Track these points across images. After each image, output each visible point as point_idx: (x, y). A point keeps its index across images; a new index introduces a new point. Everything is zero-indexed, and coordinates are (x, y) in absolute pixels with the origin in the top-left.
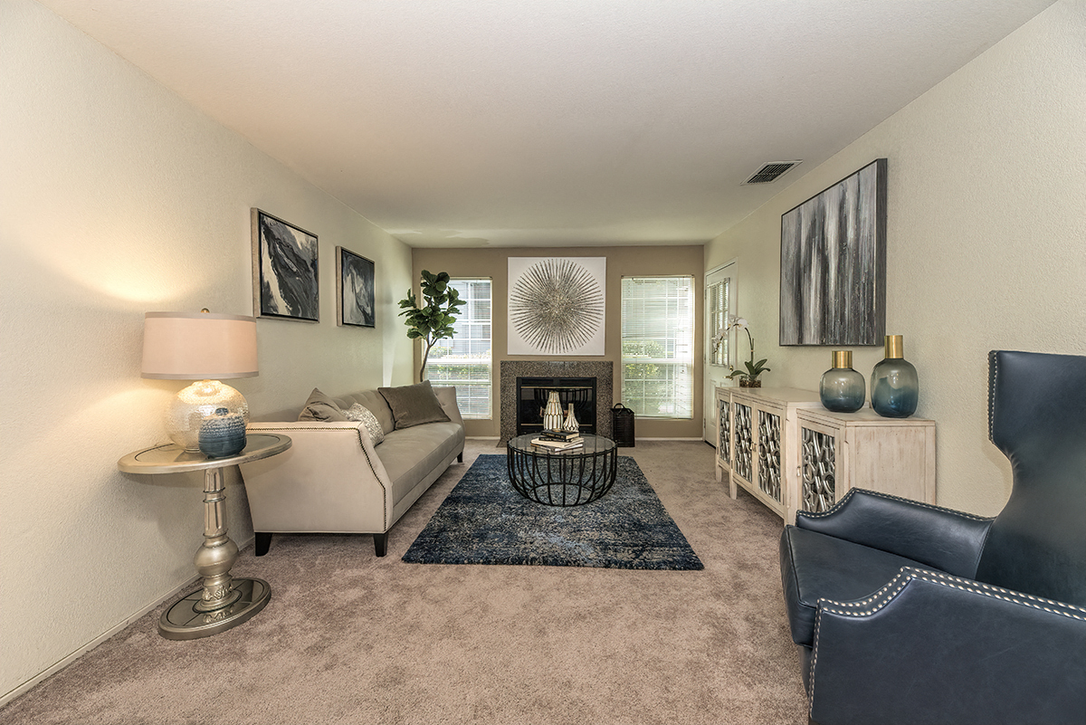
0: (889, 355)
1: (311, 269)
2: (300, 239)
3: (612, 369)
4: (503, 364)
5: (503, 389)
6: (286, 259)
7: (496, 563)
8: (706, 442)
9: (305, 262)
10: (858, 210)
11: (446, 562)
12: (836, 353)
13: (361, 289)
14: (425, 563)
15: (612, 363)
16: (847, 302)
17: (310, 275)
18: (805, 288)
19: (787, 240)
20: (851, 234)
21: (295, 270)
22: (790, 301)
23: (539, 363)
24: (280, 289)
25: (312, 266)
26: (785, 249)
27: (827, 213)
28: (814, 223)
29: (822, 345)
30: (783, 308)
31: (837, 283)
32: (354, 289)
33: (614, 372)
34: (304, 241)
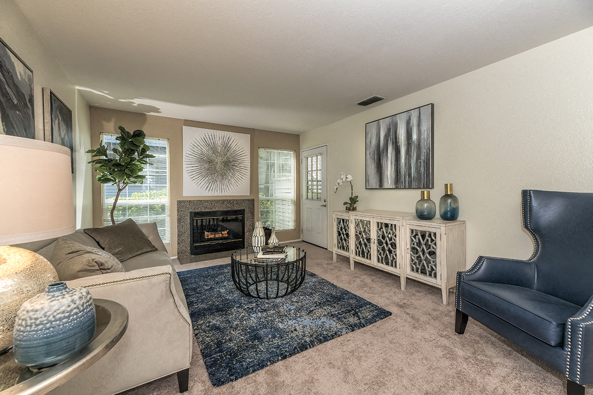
0: (447, 192)
1: (29, 105)
2: (19, 68)
3: (254, 203)
4: (179, 202)
5: (179, 220)
6: (6, 87)
7: (291, 355)
8: (303, 241)
9: (23, 94)
10: (419, 125)
11: (254, 371)
12: (424, 192)
13: (65, 135)
14: (236, 379)
15: (253, 200)
16: (412, 168)
17: (28, 111)
18: (384, 162)
19: (369, 136)
20: (415, 137)
21: (15, 102)
22: (373, 166)
23: (207, 201)
24: (3, 121)
25: (29, 102)
26: (368, 140)
27: (399, 125)
28: (389, 130)
29: (397, 188)
30: (368, 170)
31: (405, 159)
32: (60, 135)
33: (255, 205)
34: (22, 73)
